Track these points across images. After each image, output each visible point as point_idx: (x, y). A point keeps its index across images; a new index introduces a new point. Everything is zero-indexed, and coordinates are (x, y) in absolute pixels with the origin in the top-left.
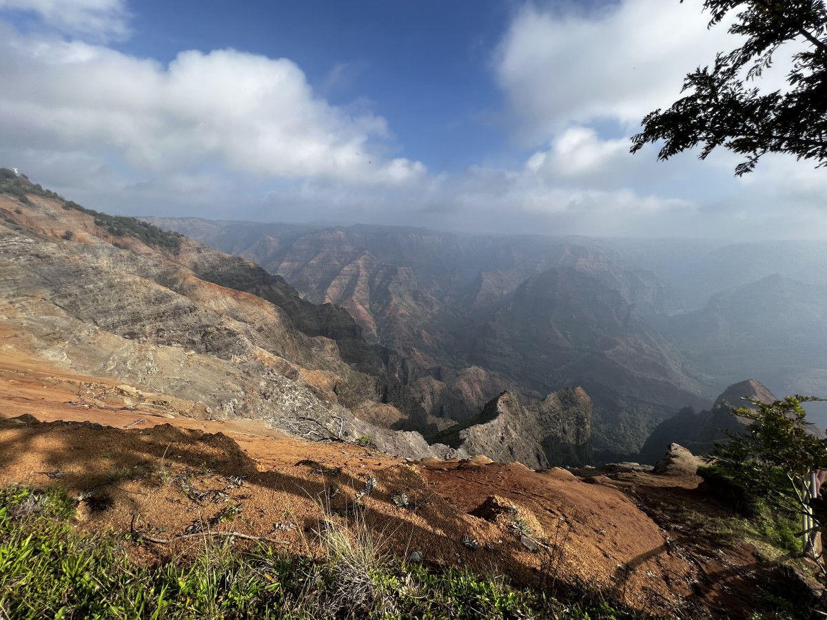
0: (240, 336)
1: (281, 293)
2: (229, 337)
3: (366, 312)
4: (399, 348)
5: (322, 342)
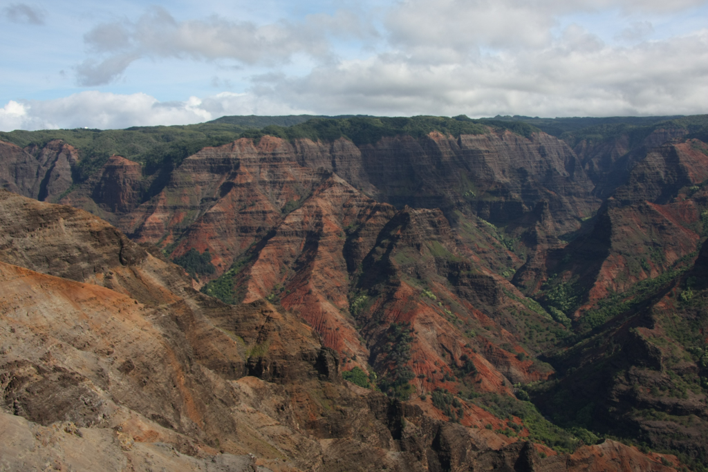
0: (85, 384)
1: (157, 282)
2: (65, 386)
3: (340, 317)
4: (423, 399)
5: (256, 390)
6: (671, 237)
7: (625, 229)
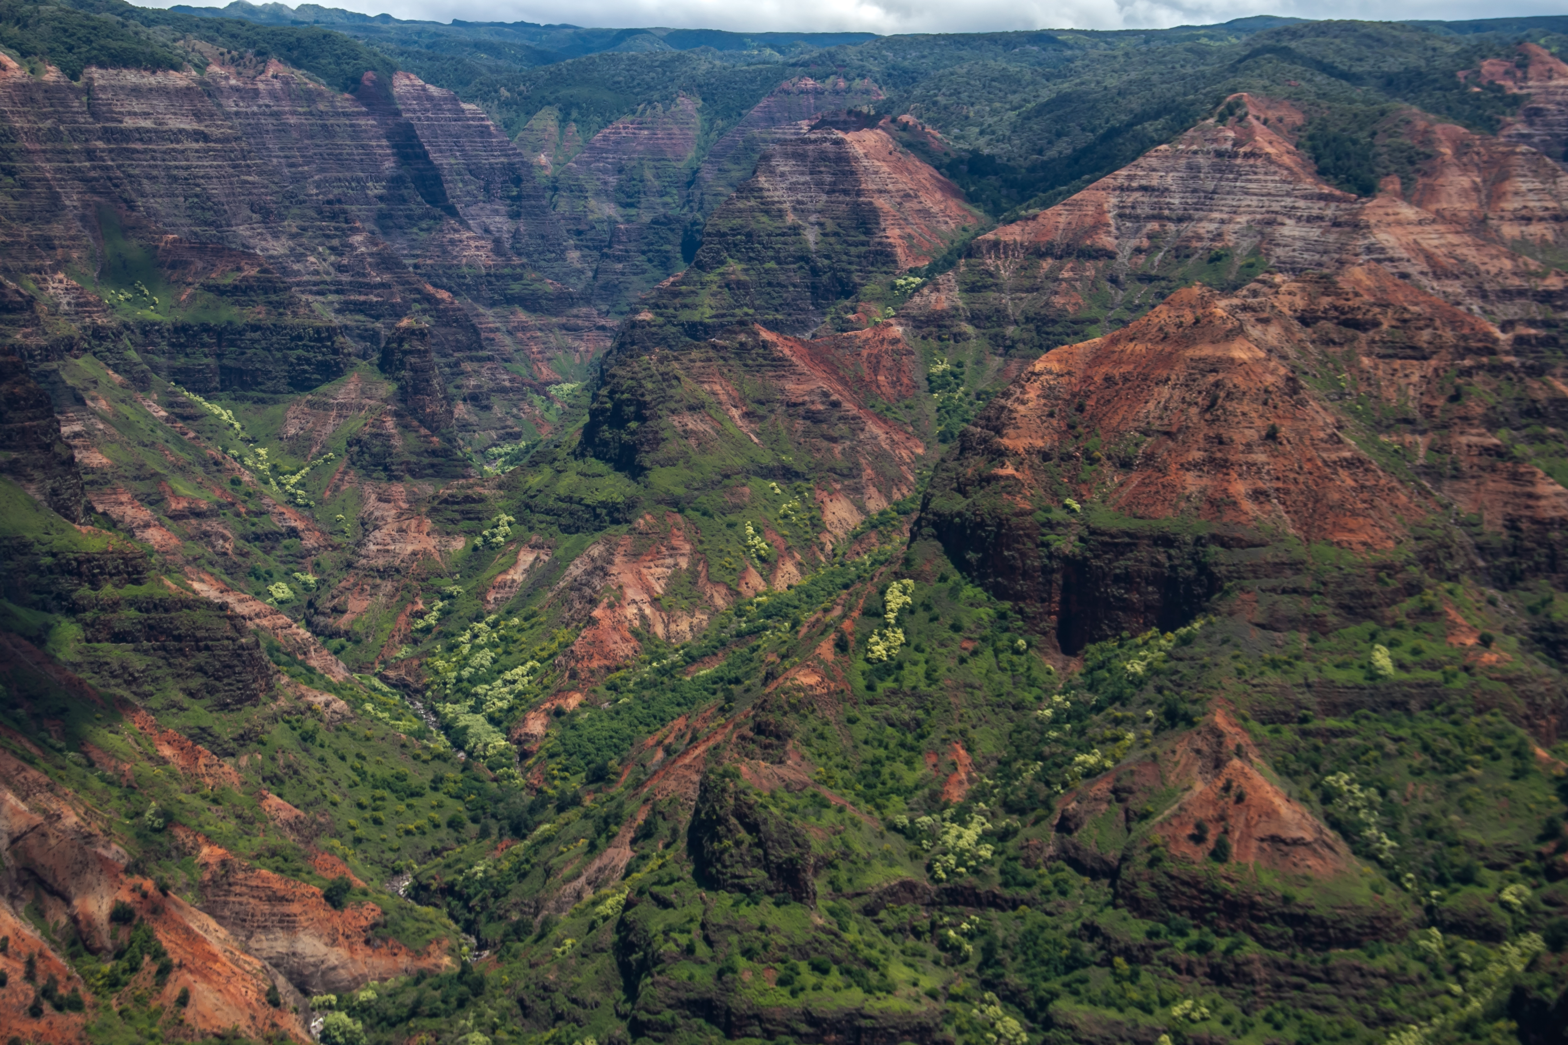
6: (838, 449)
7: (692, 423)
